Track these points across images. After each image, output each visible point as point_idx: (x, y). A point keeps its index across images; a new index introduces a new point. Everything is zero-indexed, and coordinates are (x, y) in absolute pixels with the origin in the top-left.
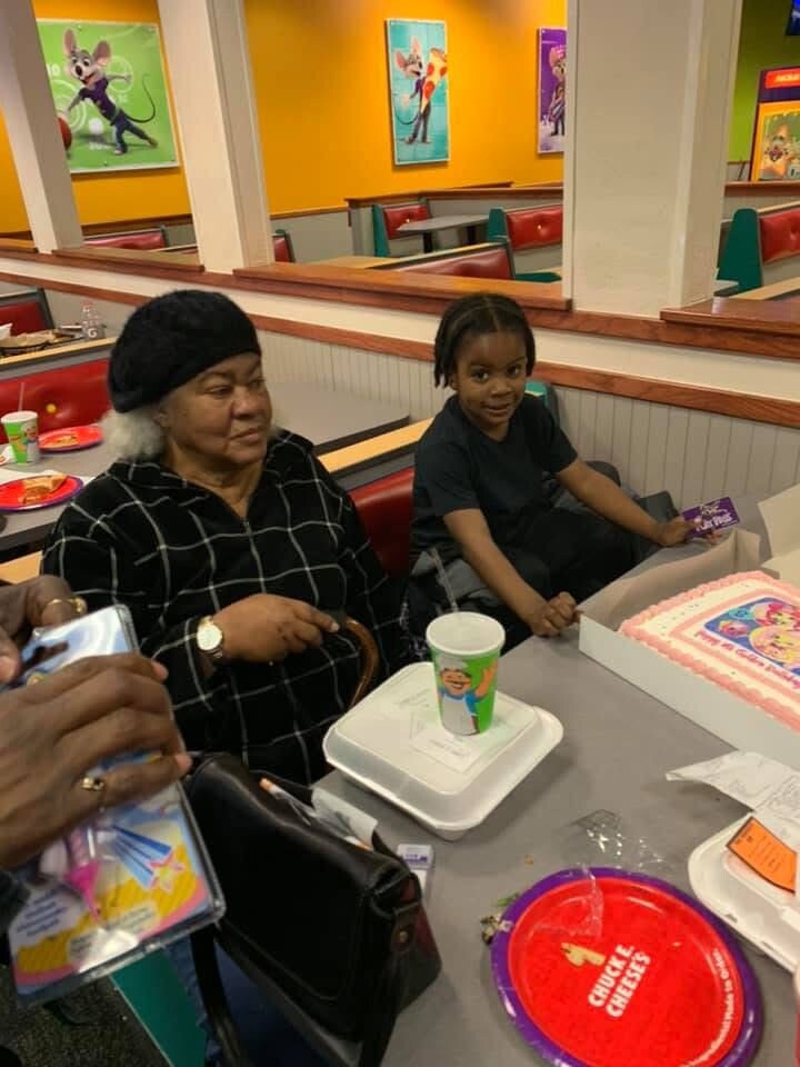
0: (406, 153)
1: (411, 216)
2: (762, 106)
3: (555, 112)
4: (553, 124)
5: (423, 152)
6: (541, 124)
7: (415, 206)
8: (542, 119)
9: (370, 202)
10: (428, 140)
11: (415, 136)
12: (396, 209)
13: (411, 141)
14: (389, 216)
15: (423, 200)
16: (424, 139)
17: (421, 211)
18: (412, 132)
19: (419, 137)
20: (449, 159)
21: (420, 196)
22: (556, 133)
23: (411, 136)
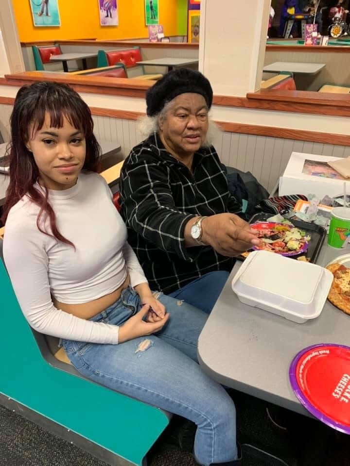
0: (39, 21)
1: (52, 52)
2: (190, 11)
3: (106, 5)
4: (106, 12)
5: (48, 21)
6: (101, 11)
7: (53, 48)
8: (101, 8)
9: (31, 44)
10: (49, 14)
11: (42, 12)
12: (45, 49)
13: (41, 14)
14: (41, 52)
15: (57, 45)
16: (47, 14)
17: (57, 50)
18: (41, 9)
19: (45, 13)
20: (60, 25)
21: (55, 43)
22: (108, 16)
23: (40, 12)
